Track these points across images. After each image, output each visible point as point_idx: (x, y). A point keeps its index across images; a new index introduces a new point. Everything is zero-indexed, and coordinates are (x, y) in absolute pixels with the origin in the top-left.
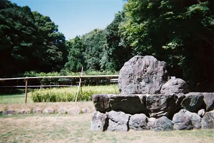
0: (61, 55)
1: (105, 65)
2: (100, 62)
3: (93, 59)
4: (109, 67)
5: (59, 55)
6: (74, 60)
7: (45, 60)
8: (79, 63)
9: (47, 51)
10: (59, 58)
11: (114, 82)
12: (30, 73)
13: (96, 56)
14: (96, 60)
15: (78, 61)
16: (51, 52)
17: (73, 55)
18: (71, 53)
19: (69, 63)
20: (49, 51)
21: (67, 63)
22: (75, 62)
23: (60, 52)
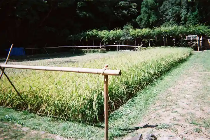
0: (135, 7)
1: (186, 17)
2: (181, 12)
3: (173, 9)
4: (191, 19)
5: (133, 7)
6: (147, 13)
7: (118, 14)
8: (153, 16)
9: (119, 4)
10: (133, 11)
11: (192, 39)
12: (92, 31)
13: (178, 4)
14: (177, 10)
15: (152, 13)
16: (123, 4)
17: (146, 6)
18: (144, 4)
19: (141, 16)
20: (121, 4)
21: (139, 16)
22: (147, 15)
23: (135, 4)
